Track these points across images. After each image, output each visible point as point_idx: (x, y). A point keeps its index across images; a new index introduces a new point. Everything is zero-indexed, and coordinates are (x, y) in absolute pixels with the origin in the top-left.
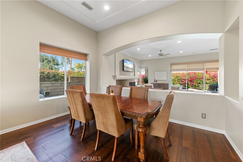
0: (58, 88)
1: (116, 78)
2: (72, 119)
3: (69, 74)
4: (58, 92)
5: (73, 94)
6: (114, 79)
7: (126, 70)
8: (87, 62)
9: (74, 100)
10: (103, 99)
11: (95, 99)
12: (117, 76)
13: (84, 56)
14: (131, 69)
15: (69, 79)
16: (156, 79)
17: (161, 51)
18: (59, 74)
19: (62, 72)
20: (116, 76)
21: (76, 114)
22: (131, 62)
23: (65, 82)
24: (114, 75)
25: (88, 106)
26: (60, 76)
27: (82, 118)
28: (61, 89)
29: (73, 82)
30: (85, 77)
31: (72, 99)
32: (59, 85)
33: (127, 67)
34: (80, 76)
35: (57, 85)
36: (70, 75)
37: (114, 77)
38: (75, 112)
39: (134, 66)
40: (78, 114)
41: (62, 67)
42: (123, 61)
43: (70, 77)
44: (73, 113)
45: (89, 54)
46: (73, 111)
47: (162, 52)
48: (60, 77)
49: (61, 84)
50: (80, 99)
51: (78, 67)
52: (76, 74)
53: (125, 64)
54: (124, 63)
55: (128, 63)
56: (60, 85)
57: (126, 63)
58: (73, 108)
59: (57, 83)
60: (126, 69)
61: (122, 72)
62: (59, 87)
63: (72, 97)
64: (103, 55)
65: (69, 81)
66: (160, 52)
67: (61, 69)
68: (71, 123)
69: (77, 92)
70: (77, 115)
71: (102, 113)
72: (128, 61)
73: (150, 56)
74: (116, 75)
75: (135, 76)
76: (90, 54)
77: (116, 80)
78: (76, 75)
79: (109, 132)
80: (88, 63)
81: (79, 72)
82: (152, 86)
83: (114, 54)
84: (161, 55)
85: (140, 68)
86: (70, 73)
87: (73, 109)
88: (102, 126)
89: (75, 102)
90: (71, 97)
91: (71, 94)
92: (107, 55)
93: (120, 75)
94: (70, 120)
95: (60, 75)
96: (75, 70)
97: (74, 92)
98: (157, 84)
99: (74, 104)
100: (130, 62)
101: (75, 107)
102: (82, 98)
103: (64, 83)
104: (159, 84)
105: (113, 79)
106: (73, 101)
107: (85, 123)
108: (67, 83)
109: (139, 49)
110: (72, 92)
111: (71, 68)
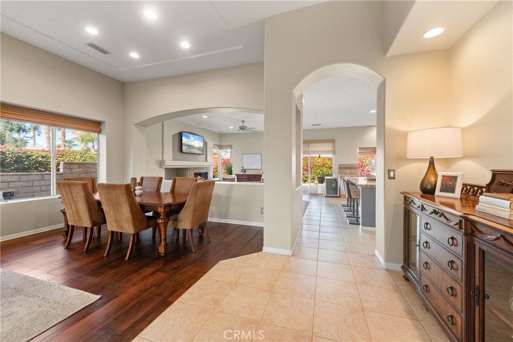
0: (35, 185)
1: (164, 165)
2: (68, 226)
3: (59, 157)
4: (35, 192)
5: (69, 188)
6: (161, 167)
7: (186, 150)
8: (100, 135)
9: (72, 196)
10: (114, 189)
11: (104, 190)
12: (166, 162)
13: (96, 126)
14: (198, 149)
15: (61, 167)
16: (245, 168)
17: (243, 122)
18: (33, 155)
19: (40, 151)
20: (164, 161)
21: (76, 216)
22: (198, 137)
23: (52, 172)
24: (161, 159)
25: (96, 205)
26: (33, 160)
27: (86, 220)
28: (41, 186)
29: (71, 174)
30: (96, 164)
31: (69, 194)
32: (37, 178)
33: (190, 146)
34: (88, 161)
35: (31, 178)
36: (63, 158)
37: (161, 163)
38: (73, 214)
39: (205, 143)
40: (79, 216)
41: (34, 136)
42: (180, 135)
43: (63, 162)
44: (70, 216)
45: (104, 122)
46: (71, 212)
47: (245, 124)
48: (35, 163)
49: (41, 176)
50: (82, 194)
51: (83, 139)
52: (78, 157)
53: (184, 140)
54: (183, 138)
55: (192, 138)
56: (39, 179)
57: (188, 138)
58: (71, 208)
59: (31, 175)
60: (188, 149)
61: (179, 154)
62: (36, 183)
63: (68, 191)
64: (134, 125)
65: (61, 171)
66: (241, 124)
67: (31, 142)
68: (67, 235)
69: (77, 184)
70: (76, 218)
71: (113, 208)
72: (191, 136)
73: (231, 127)
74: (164, 159)
75: (206, 161)
76: (106, 123)
77: (165, 168)
78: (78, 159)
79: (123, 230)
80: (103, 138)
81: (88, 150)
82: (235, 178)
83: (161, 123)
84: (242, 128)
85: (219, 148)
86: (61, 155)
87: (70, 210)
88: (115, 225)
89: (75, 198)
90: (66, 192)
91: (67, 187)
92: (143, 125)
93: (173, 160)
94: (64, 231)
95: (34, 157)
96: (76, 145)
97: (72, 184)
98: (245, 175)
99: (72, 202)
100: (195, 137)
101: (73, 206)
102: (85, 192)
103: (50, 174)
104: (249, 176)
105: (158, 166)
106: (70, 197)
107: (90, 227)
108: (57, 174)
109: (205, 117)
110: (68, 185)
111: (66, 141)
